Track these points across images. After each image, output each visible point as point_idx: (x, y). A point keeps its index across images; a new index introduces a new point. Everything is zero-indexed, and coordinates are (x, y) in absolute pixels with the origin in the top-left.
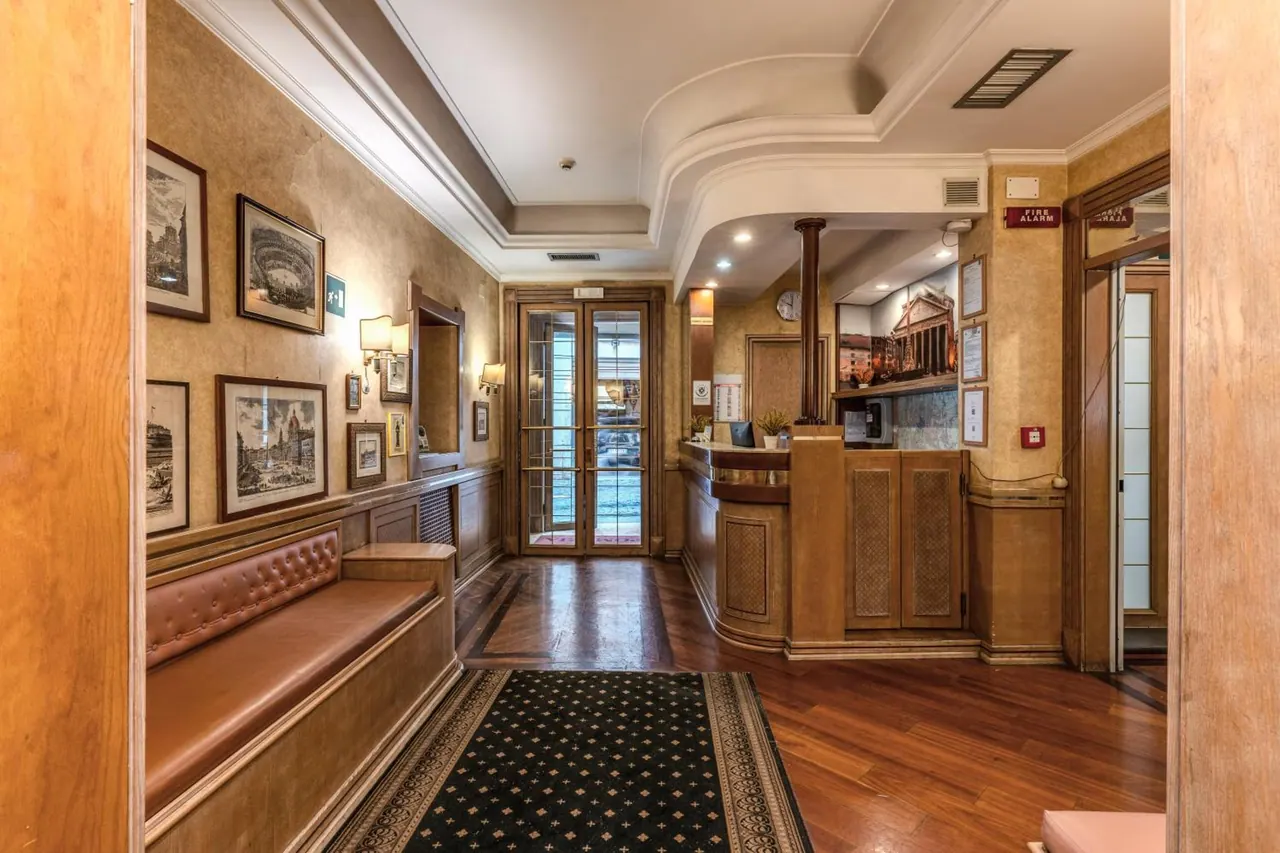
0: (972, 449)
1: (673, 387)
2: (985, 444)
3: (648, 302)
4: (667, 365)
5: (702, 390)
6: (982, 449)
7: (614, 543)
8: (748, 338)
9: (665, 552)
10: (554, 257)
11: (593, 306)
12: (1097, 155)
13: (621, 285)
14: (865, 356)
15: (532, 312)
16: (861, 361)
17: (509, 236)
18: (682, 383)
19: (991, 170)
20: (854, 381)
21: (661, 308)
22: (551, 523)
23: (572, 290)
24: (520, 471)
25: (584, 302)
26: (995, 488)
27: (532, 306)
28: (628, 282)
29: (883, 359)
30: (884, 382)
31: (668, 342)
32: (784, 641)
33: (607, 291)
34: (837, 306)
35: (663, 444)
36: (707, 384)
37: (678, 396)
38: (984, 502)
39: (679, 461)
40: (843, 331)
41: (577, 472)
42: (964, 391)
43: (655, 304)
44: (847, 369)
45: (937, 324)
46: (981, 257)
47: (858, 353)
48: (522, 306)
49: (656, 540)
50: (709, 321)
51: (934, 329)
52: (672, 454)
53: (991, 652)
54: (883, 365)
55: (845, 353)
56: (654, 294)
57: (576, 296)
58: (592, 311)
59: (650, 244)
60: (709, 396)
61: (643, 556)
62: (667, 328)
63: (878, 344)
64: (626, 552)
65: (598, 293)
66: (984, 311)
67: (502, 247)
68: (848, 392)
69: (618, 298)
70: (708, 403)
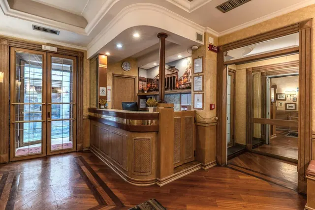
0: (197, 110)
1: (87, 89)
2: (203, 109)
3: (77, 57)
4: (84, 81)
5: (103, 91)
6: (201, 110)
7: (60, 148)
8: (113, 75)
9: (83, 149)
10: (36, 28)
11: (51, 54)
12: (228, 36)
13: (65, 48)
14: (145, 83)
15: (18, 52)
16: (144, 85)
17: (10, 9)
18: (90, 88)
19: (205, 33)
20: (143, 90)
21: (82, 60)
22: (23, 143)
23: (42, 46)
24: (10, 123)
25: (47, 52)
26: (207, 121)
27: (17, 49)
28: (67, 47)
29: (152, 85)
30: (151, 91)
31: (85, 73)
32: (156, 179)
33: (58, 49)
34: (139, 68)
35: (83, 110)
36: (105, 88)
37: (88, 93)
38: (203, 125)
39: (89, 116)
40: (140, 76)
41: (43, 122)
42: (194, 94)
43: (80, 58)
44: (141, 87)
45: (172, 76)
46: (202, 57)
47: (144, 83)
48: (12, 48)
49: (79, 145)
50: (105, 66)
51: (171, 77)
52: (86, 113)
53: (205, 166)
54: (151, 86)
55: (140, 82)
56: (79, 54)
57: (43, 48)
58: (51, 56)
59: (85, 33)
60: (105, 93)
61: (74, 152)
62: (84, 68)
63: (149, 81)
64: (66, 152)
65: (55, 49)
66: (203, 72)
67: (4, 14)
68: (141, 94)
69: (63, 53)
70: (105, 95)
